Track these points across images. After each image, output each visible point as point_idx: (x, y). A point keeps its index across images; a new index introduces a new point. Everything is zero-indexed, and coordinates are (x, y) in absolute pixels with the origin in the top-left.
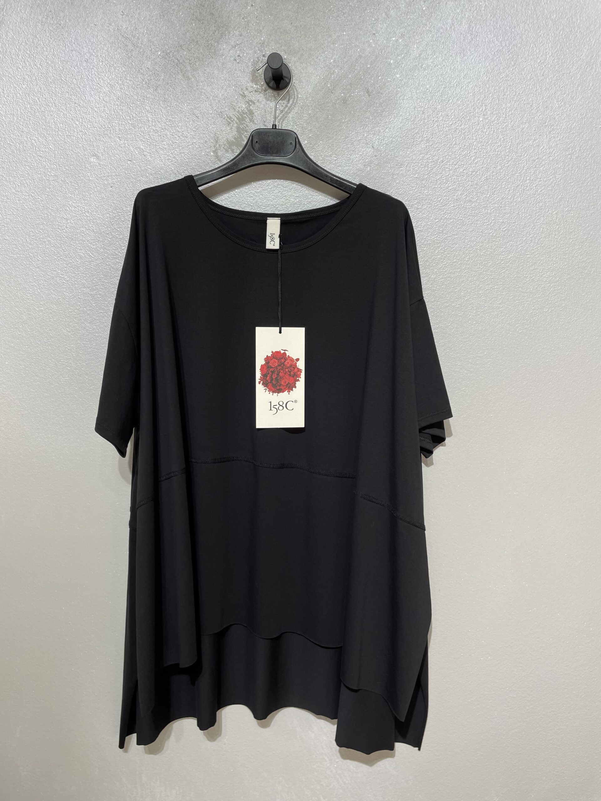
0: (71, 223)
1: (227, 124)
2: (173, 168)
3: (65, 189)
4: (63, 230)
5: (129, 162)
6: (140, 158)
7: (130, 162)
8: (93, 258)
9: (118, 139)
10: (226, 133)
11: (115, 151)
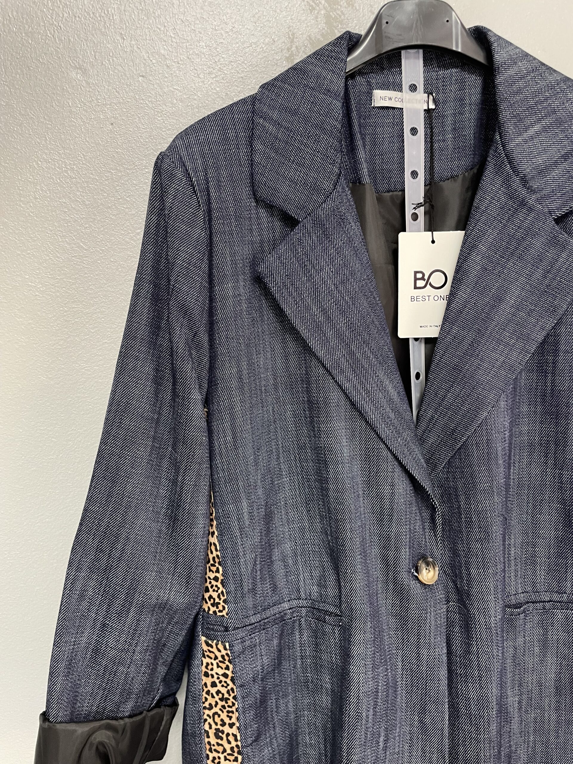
0: (42, 190)
1: (309, 10)
2: (218, 89)
3: (29, 131)
4: (28, 202)
5: (140, 78)
6: (161, 72)
7: (142, 78)
8: (86, 250)
9: (118, 38)
10: (308, 26)
11: (115, 59)
